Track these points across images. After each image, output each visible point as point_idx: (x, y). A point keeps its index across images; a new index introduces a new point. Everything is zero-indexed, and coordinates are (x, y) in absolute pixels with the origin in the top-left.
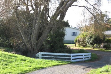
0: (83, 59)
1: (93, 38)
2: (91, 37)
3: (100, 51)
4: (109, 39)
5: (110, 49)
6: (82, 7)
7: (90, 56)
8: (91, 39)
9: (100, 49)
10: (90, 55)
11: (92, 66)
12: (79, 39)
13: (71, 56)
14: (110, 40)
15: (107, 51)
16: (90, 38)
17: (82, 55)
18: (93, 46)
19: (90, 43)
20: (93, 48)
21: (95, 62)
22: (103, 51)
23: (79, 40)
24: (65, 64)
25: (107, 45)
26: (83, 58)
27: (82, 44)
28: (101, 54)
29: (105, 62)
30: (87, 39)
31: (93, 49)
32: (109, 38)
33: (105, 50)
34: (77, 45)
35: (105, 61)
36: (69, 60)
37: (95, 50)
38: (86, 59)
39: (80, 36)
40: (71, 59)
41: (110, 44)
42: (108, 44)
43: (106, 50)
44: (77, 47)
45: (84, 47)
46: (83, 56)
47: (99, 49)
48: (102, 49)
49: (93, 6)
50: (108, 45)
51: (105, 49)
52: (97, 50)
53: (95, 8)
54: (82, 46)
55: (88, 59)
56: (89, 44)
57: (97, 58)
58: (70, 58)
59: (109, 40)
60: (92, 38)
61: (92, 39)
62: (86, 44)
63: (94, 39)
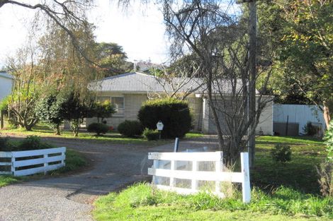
0: (46, 168)
1: (58, 102)
2: (51, 100)
3: (82, 140)
4: (102, 104)
5: (107, 134)
6: (35, 7)
7: (62, 157)
8: (51, 105)
9: (79, 134)
10: (63, 154)
11: (84, 187)
12: (15, 105)
13: (13, 160)
14: (106, 108)
15: (104, 142)
16: (49, 101)
17: (42, 156)
18: (58, 128)
19: (50, 119)
20: (59, 134)
21: (83, 174)
22: (91, 139)
23: (13, 109)
24: (4, 186)
25: (97, 122)
26: (45, 165)
27: (23, 122)
28: (88, 151)
29: (111, 174)
30: (40, 104)
31: (58, 136)
32: (102, 101)
33: (94, 137)
34: (6, 124)
35: (111, 172)
36: (7, 173)
37: (65, 139)
38: (54, 167)
39: (17, 98)
40: (13, 170)
41: (105, 119)
42: (100, 119)
43: (99, 138)
44: (7, 132)
45: (29, 129)
46: (46, 157)
47: (77, 135)
48: (84, 134)
49: (62, 5)
50: (100, 122)
51: (93, 134)
52: (71, 139)
53: (70, 12)
54: (23, 126)
55: (59, 165)
56: (45, 119)
57: (84, 162)
58: (9, 164)
59: (105, 106)
60: (53, 100)
61: (56, 106)
62: (34, 120)
63: (63, 105)
